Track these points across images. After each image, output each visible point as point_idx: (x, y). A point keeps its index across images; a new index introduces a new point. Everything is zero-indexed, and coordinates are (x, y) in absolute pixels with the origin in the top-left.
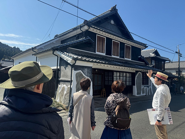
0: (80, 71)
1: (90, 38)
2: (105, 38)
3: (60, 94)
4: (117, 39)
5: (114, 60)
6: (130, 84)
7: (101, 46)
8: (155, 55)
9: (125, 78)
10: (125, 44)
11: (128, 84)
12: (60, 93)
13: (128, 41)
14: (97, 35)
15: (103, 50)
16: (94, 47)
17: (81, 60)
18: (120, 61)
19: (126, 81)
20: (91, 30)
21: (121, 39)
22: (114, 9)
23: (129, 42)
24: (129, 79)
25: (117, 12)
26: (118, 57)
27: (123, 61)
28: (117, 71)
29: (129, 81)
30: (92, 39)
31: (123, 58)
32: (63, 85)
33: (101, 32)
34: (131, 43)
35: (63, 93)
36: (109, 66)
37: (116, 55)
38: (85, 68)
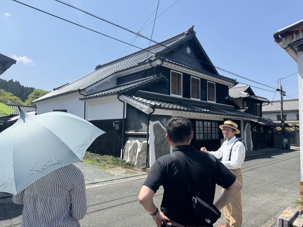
0: (158, 122)
1: (163, 76)
2: (182, 74)
3: (130, 152)
4: (197, 75)
5: (195, 104)
6: (217, 137)
7: (177, 86)
8: (248, 94)
9: (209, 129)
10: (208, 81)
11: (214, 137)
12: (130, 150)
13: (211, 77)
14: (171, 71)
15: (180, 92)
16: (168, 87)
17: (160, 107)
18: (202, 105)
19: (211, 133)
20: (165, 65)
21: (203, 75)
22: (191, 32)
23: (214, 78)
24: (215, 130)
25: (195, 36)
26: (199, 100)
27: (206, 105)
28: (199, 120)
29: (215, 133)
30: (165, 77)
31: (205, 101)
32: (133, 140)
33: (177, 67)
34: (216, 79)
35: (135, 151)
36: (192, 113)
37: (196, 96)
38: (164, 118)
